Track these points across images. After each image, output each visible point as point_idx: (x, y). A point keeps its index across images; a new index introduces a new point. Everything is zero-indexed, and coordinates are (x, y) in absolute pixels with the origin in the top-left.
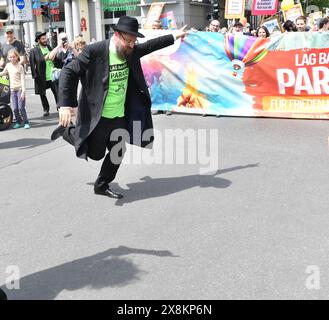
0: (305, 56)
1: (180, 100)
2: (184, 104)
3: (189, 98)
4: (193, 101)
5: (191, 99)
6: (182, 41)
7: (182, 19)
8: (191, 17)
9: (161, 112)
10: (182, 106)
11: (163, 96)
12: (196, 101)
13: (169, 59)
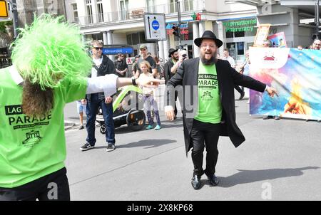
1: (287, 107)
3: (294, 106)
4: (298, 108)
5: (296, 106)
6: (289, 57)
7: (292, 39)
8: (300, 36)
9: (270, 117)
10: (288, 112)
11: (272, 104)
12: (301, 108)
13: (277, 72)
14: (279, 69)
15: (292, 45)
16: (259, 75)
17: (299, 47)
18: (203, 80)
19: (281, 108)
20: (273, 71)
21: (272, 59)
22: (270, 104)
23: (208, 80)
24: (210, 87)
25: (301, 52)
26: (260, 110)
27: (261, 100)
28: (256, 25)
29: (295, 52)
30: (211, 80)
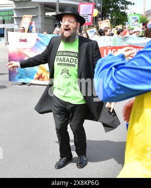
0: (110, 50)
1: (36, 76)
2: (38, 78)
3: (41, 75)
4: (44, 77)
5: (43, 76)
6: (37, 40)
7: (40, 26)
8: (45, 25)
9: (24, 84)
10: (37, 80)
11: (26, 73)
12: (46, 77)
13: (29, 51)
14: (30, 49)
15: (40, 31)
16: (16, 52)
17: (45, 33)
18: (62, 57)
19: (31, 77)
20: (26, 50)
21: (25, 41)
22: (24, 73)
23: (66, 57)
24: (68, 65)
25: (45, 37)
26: (16, 78)
27: (17, 71)
28: (13, 15)
29: (42, 36)
30: (69, 58)
